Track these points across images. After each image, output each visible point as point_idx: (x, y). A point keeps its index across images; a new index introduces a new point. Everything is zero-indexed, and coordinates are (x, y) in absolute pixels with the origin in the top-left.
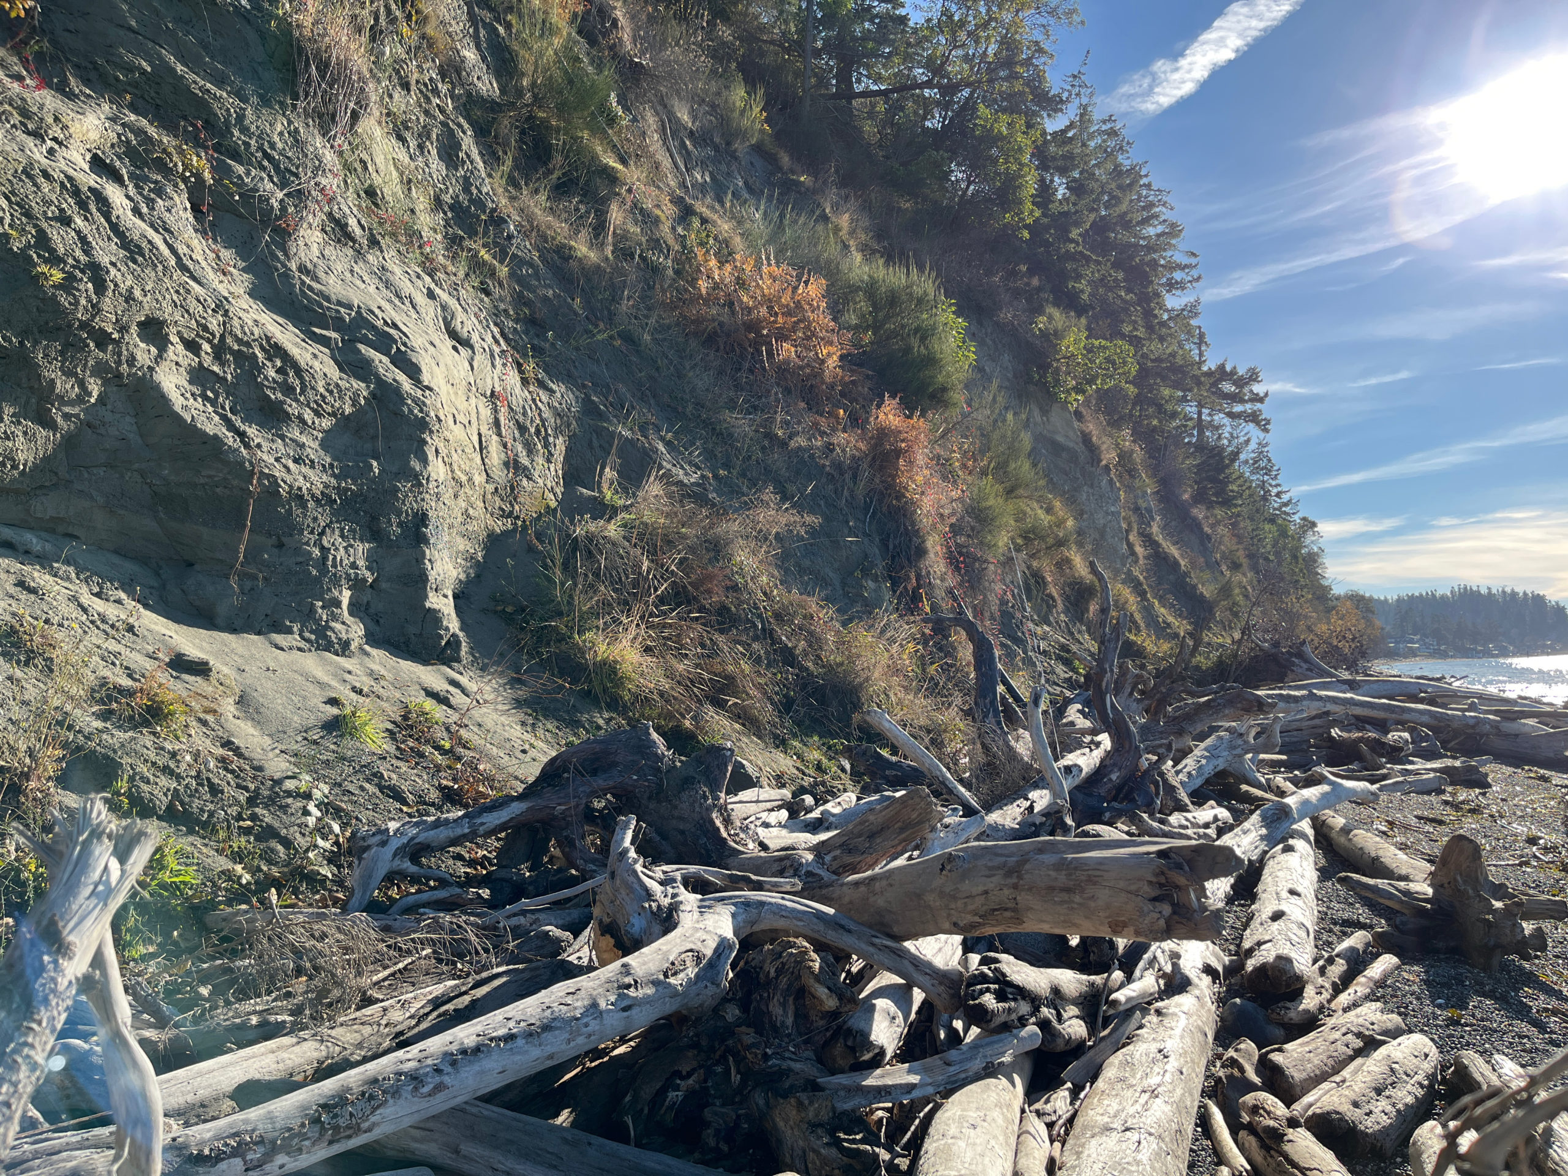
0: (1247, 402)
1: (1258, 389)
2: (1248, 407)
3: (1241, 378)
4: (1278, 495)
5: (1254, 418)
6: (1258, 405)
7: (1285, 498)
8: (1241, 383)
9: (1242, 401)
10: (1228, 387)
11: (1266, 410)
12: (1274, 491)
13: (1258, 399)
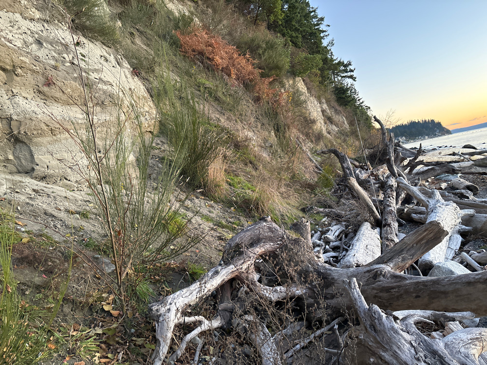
0: (348, 72)
1: (352, 67)
2: (349, 74)
3: (346, 64)
4: (359, 100)
5: (351, 77)
6: (352, 73)
7: (361, 101)
8: (346, 66)
9: (347, 72)
10: (342, 68)
11: (354, 74)
12: (358, 99)
13: (352, 71)
